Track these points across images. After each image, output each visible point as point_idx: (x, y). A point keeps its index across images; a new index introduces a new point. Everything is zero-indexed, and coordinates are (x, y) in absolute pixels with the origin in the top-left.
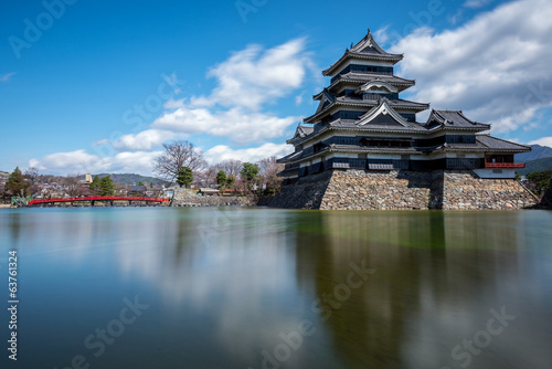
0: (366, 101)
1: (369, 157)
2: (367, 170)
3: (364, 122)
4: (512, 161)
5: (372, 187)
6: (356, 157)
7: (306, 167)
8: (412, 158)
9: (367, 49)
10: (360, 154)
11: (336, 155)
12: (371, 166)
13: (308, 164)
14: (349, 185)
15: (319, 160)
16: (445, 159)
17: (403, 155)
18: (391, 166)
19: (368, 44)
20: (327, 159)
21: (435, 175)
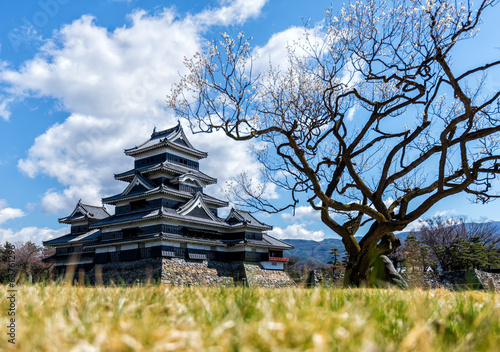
0: (182, 193)
1: (189, 246)
2: (188, 259)
3: (185, 213)
4: (281, 256)
5: (194, 276)
6: (178, 245)
7: (108, 253)
8: (219, 249)
9: (178, 141)
10: (181, 243)
11: (164, 244)
12: (191, 256)
13: (113, 250)
14: (177, 274)
15: (136, 247)
16: (244, 252)
17: (212, 246)
18: (203, 256)
19: (179, 136)
20: (148, 246)
21: (235, 265)
